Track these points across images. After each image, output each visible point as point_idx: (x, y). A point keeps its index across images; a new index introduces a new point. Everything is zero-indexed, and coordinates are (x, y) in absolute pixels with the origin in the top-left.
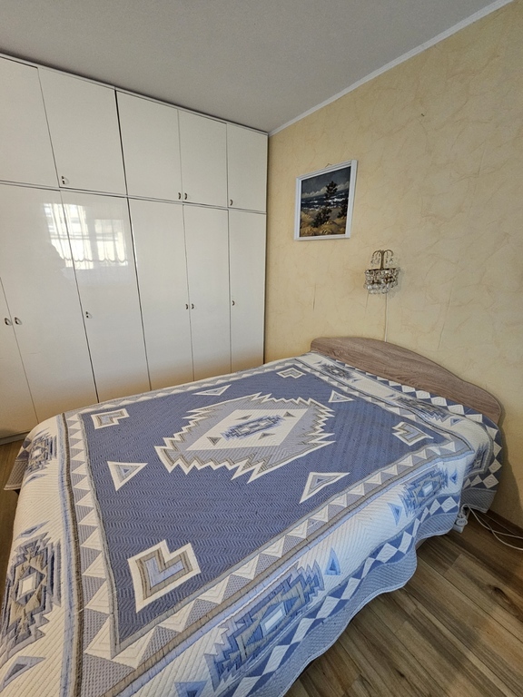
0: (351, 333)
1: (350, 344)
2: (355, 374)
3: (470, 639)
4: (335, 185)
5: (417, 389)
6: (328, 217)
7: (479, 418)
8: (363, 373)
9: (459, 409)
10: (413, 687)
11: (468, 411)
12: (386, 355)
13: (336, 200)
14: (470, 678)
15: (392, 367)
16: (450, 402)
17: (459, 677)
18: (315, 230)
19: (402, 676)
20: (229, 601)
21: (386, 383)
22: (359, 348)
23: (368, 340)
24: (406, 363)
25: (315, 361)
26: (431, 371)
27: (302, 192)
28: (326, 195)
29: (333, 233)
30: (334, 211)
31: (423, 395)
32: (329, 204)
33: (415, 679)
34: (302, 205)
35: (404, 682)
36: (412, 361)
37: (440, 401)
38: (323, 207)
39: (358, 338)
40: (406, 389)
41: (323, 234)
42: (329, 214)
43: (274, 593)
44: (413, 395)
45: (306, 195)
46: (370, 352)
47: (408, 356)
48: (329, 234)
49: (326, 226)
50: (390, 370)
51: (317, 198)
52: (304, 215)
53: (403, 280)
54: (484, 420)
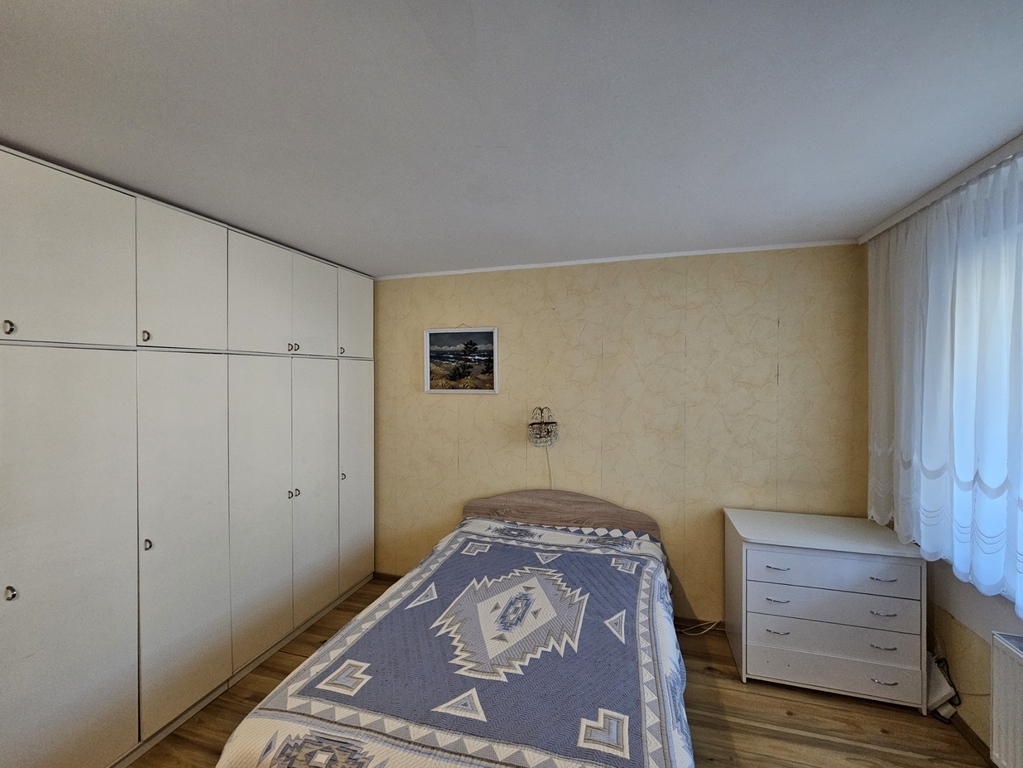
0: (514, 488)
1: (517, 500)
2: (533, 530)
3: (720, 709)
4: (475, 344)
5: (595, 528)
6: (469, 373)
7: (646, 537)
8: (540, 526)
9: (631, 535)
10: (720, 760)
11: (639, 534)
12: (558, 503)
13: (477, 357)
14: (740, 732)
15: (567, 513)
16: (624, 532)
17: (733, 734)
18: (453, 383)
19: (712, 760)
20: (662, 716)
21: (567, 530)
22: (527, 501)
23: (537, 491)
24: (578, 506)
25: (484, 527)
26: (603, 508)
27: (431, 344)
28: (463, 351)
29: (477, 388)
30: (475, 367)
31: (601, 532)
32: (470, 360)
33: (720, 756)
34: (431, 357)
35: (715, 762)
36: (583, 503)
37: (616, 533)
38: (462, 362)
39: (522, 491)
40: (587, 531)
41: (464, 388)
42: (470, 370)
43: (673, 697)
44: (593, 534)
45: (436, 348)
46: (541, 503)
47: (580, 499)
48: (471, 388)
49: (468, 380)
50: (565, 517)
51: (452, 353)
52: (434, 367)
53: (561, 430)
54: (651, 538)
